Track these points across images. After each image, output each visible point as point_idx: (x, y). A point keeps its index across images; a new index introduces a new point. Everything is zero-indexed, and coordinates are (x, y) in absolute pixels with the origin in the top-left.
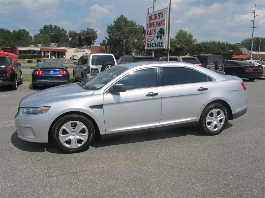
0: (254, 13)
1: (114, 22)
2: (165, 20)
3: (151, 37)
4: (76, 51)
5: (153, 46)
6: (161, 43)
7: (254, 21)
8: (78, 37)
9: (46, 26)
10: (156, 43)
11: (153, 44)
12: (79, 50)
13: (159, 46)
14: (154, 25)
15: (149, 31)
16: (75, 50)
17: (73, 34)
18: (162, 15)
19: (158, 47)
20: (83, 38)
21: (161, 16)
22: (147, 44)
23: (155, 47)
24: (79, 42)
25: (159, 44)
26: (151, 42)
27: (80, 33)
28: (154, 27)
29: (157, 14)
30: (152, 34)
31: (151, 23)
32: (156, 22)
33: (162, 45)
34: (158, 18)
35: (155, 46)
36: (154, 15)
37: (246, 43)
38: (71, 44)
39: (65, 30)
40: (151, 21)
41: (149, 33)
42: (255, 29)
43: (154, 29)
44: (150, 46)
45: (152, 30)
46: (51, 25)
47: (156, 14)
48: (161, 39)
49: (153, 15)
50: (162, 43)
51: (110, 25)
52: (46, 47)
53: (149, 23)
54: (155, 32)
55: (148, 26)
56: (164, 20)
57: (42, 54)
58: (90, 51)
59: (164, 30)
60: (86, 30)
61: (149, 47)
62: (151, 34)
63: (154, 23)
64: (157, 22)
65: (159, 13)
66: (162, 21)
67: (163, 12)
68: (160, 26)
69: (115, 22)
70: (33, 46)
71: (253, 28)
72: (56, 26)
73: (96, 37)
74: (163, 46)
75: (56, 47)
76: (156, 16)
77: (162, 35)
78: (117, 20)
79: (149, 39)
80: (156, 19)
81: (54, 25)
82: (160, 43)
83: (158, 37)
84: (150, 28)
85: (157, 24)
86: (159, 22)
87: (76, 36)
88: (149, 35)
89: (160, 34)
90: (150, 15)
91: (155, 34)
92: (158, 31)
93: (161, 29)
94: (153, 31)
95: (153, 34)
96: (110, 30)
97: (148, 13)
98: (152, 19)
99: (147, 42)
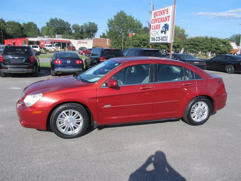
1: (114, 17)
3: (155, 32)
5: (157, 39)
8: (80, 30)
9: (52, 19)
10: (160, 37)
12: (82, 41)
13: (163, 40)
14: (159, 20)
15: (154, 26)
17: (76, 28)
18: (167, 11)
19: (162, 40)
20: (85, 30)
21: (166, 12)
22: (152, 38)
23: (159, 41)
24: (82, 34)
26: (156, 37)
27: (82, 26)
28: (158, 22)
29: (162, 11)
30: (156, 29)
31: (156, 19)
34: (163, 14)
35: (159, 39)
36: (159, 11)
37: (234, 39)
38: (74, 36)
39: (69, 23)
40: (156, 16)
41: (153, 28)
43: (158, 24)
44: (154, 40)
45: (157, 25)
46: (57, 19)
48: (165, 33)
50: (166, 38)
51: (110, 20)
52: (53, 39)
53: (154, 18)
54: (159, 27)
55: (153, 22)
56: (169, 16)
58: (92, 43)
59: (168, 25)
60: (88, 24)
61: (153, 41)
62: (155, 29)
64: (162, 18)
65: (164, 10)
66: (167, 17)
67: (168, 9)
68: (164, 21)
70: (40, 37)
72: (61, 20)
74: (167, 40)
75: (61, 38)
76: (161, 13)
77: (167, 30)
78: (117, 15)
79: (153, 33)
80: (160, 15)
81: (59, 19)
82: (164, 37)
83: (162, 32)
84: (154, 23)
85: (161, 20)
86: (164, 17)
87: (79, 29)
88: (154, 29)
89: (164, 29)
90: (156, 11)
91: (159, 29)
92: (163, 26)
93: (166, 25)
94: (158, 26)
95: (158, 29)
97: (153, 9)
98: (157, 15)
99: (151, 36)
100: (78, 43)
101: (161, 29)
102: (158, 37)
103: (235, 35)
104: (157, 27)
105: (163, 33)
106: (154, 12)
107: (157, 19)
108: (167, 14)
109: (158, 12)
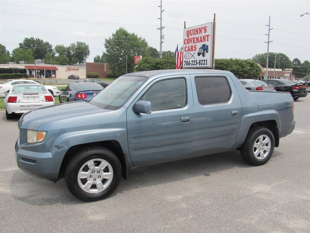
0: (269, 26)
1: (112, 35)
2: (209, 35)
3: (189, 54)
4: (68, 70)
5: (193, 63)
6: (204, 60)
7: (269, 35)
8: (66, 53)
9: (27, 39)
10: (197, 61)
11: (193, 62)
12: (72, 67)
13: (202, 64)
14: (194, 40)
15: (188, 47)
16: (67, 68)
17: (60, 49)
18: (206, 30)
19: (199, 65)
20: (73, 53)
21: (203, 31)
22: (185, 61)
23: (196, 65)
24: (69, 58)
25: (201, 62)
26: (191, 60)
27: (69, 48)
28: (194, 43)
29: (198, 29)
30: (191, 51)
31: (190, 39)
32: (197, 38)
33: (205, 63)
34: (199, 33)
35: (195, 63)
36: (194, 30)
37: (257, 59)
38: (59, 61)
39: (50, 44)
40: (190, 36)
41: (187, 49)
42: (270, 44)
43: (194, 45)
44: (189, 64)
45: (191, 46)
46: (33, 38)
47: (196, 29)
48: (203, 56)
49: (192, 30)
50: (206, 61)
52: (35, 65)
53: (188, 38)
54: (195, 48)
55: (186, 42)
57: (28, 73)
58: (85, 69)
59: (207, 46)
60: (76, 44)
61: (187, 65)
62: (189, 51)
63: (194, 39)
65: (201, 28)
66: (205, 36)
67: (206, 27)
68: (202, 42)
69: (114, 35)
70: (12, 63)
71: (268, 42)
73: (89, 53)
75: (43, 64)
76: (197, 31)
77: (206, 52)
79: (187, 56)
80: (196, 34)
81: (36, 39)
82: (202, 60)
83: (199, 54)
84: (188, 44)
85: (197, 40)
86: (201, 37)
87: (64, 51)
88: (188, 51)
89: (202, 50)
90: (189, 29)
91: (195, 50)
92: (200, 47)
93: (204, 45)
94: (193, 47)
95: (193, 51)
96: (108, 44)
97: (185, 27)
98: (191, 34)
99: (184, 59)
100: (67, 70)
101: (197, 51)
103: (258, 55)
104: (192, 49)
105: (201, 55)
106: (186, 30)
107: (192, 38)
108: (205, 32)
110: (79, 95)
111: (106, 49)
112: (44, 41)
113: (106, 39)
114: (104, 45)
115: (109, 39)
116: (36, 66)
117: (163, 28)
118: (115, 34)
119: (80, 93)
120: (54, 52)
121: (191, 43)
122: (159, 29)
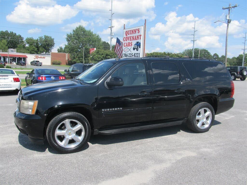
0: (194, 28)
1: (73, 31)
3: (127, 49)
4: (36, 58)
5: (130, 56)
6: (138, 54)
7: (194, 35)
9: (2, 31)
10: (132, 54)
11: (130, 55)
12: (39, 56)
13: (136, 56)
14: (131, 38)
15: (126, 43)
16: (35, 57)
17: (30, 41)
18: (139, 31)
19: (134, 57)
20: (40, 44)
21: (137, 32)
22: (124, 54)
23: (132, 57)
24: (37, 48)
25: (135, 55)
26: (128, 53)
27: (37, 40)
28: (130, 40)
29: (133, 30)
30: (128, 46)
31: (128, 37)
32: (133, 37)
34: (135, 33)
35: (131, 56)
36: (131, 31)
37: (186, 53)
38: (29, 50)
39: (22, 36)
40: (128, 35)
41: (125, 45)
43: (130, 42)
44: (127, 56)
45: (129, 43)
46: (7, 31)
48: (137, 50)
50: (139, 54)
53: (126, 36)
54: (131, 44)
55: (125, 39)
56: (141, 35)
57: (2, 60)
58: (50, 57)
59: (140, 43)
60: (43, 37)
61: (125, 57)
62: (127, 46)
65: (136, 30)
66: (138, 36)
67: (139, 29)
68: (136, 40)
72: (13, 33)
73: (54, 44)
74: (139, 56)
75: (15, 53)
76: (133, 32)
77: (139, 47)
78: (76, 29)
80: (132, 34)
81: (10, 32)
82: (136, 54)
83: (134, 49)
84: (126, 41)
85: (133, 38)
86: (136, 36)
87: (34, 43)
88: (126, 46)
89: (136, 46)
90: (127, 30)
91: (131, 46)
92: (135, 44)
93: (137, 43)
94: (130, 44)
95: (130, 46)
96: (69, 38)
97: (124, 28)
98: (129, 33)
99: (124, 52)
101: (133, 46)
102: (131, 54)
104: (129, 45)
105: (136, 50)
106: (125, 30)
107: (129, 37)
108: (138, 33)
109: (129, 31)
110: (40, 77)
111: (67, 42)
112: (17, 34)
113: (67, 35)
114: (66, 39)
115: (70, 34)
116: (9, 54)
117: (113, 27)
118: (75, 30)
119: (41, 76)
120: (25, 43)
121: (128, 40)
122: (110, 28)
